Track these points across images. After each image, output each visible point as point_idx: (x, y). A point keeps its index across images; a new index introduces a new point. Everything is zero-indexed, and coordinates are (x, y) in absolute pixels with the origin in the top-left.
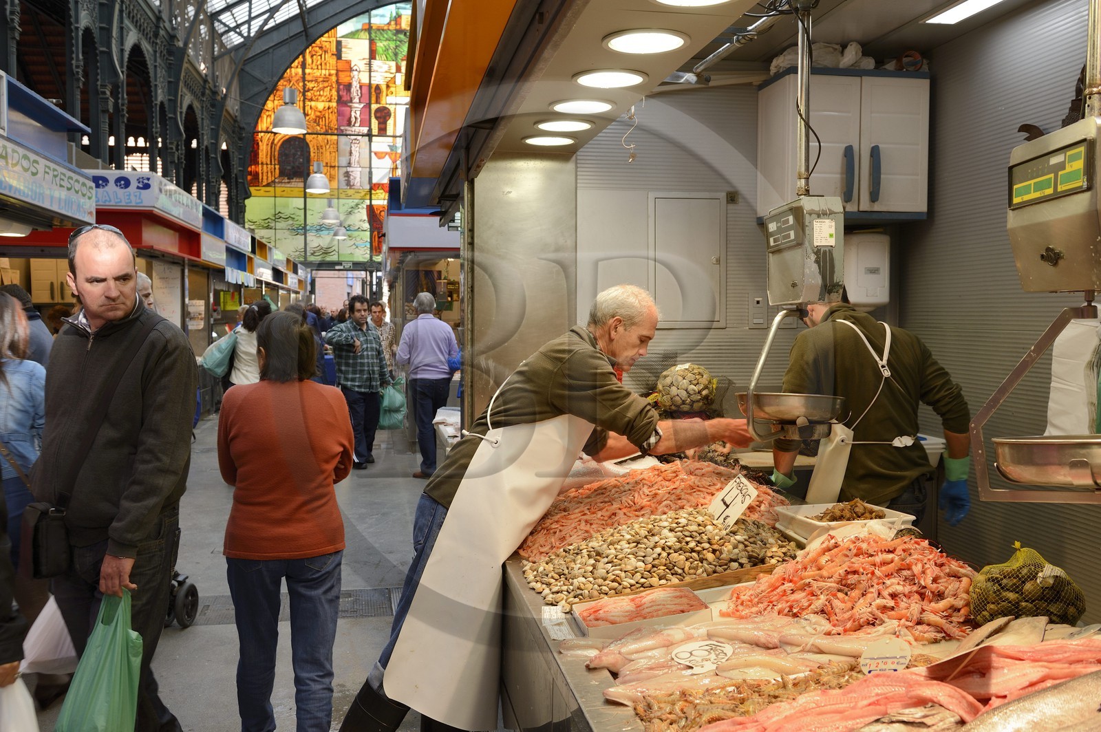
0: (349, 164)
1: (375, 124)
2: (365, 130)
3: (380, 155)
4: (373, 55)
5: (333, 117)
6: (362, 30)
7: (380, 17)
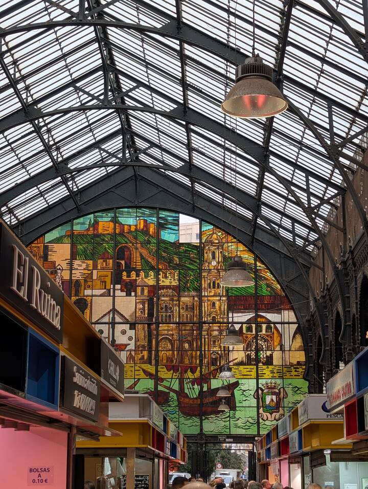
4: (73, 257)
6: (65, 236)
7: (81, 225)
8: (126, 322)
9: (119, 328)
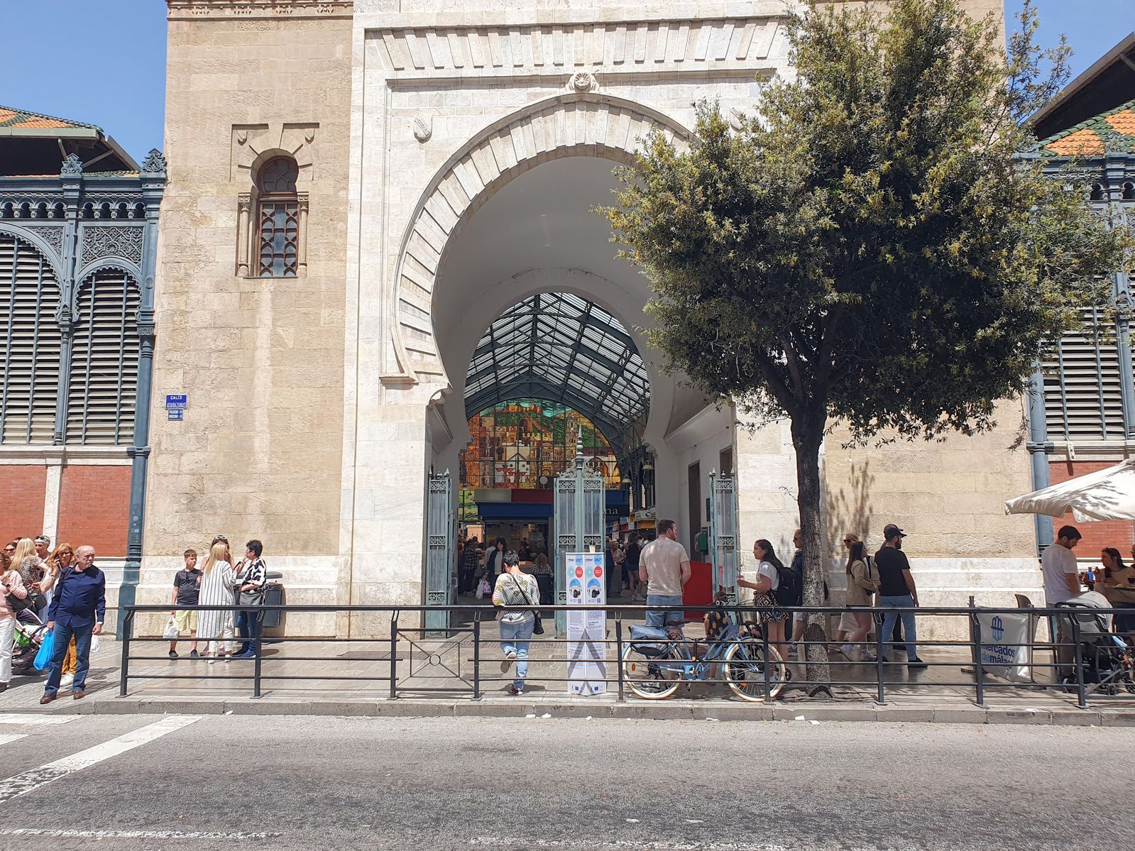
0: (484, 474)
1: (496, 455)
2: (492, 459)
3: (498, 470)
4: (496, 425)
5: (477, 453)
6: (491, 413)
7: (499, 408)
8: (525, 460)
9: (521, 463)
